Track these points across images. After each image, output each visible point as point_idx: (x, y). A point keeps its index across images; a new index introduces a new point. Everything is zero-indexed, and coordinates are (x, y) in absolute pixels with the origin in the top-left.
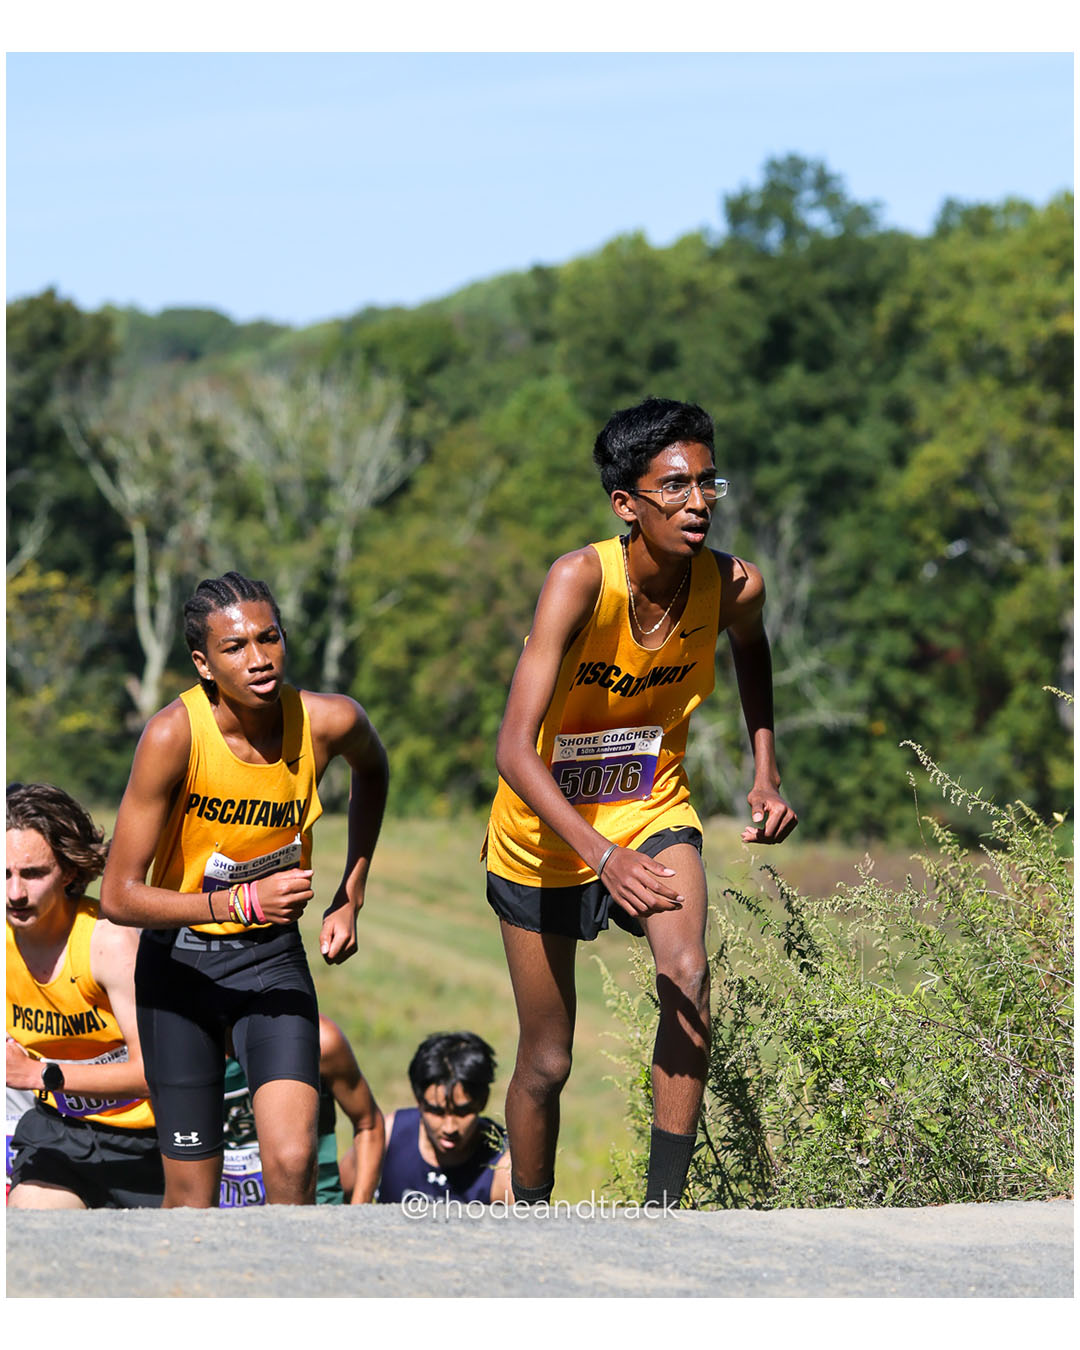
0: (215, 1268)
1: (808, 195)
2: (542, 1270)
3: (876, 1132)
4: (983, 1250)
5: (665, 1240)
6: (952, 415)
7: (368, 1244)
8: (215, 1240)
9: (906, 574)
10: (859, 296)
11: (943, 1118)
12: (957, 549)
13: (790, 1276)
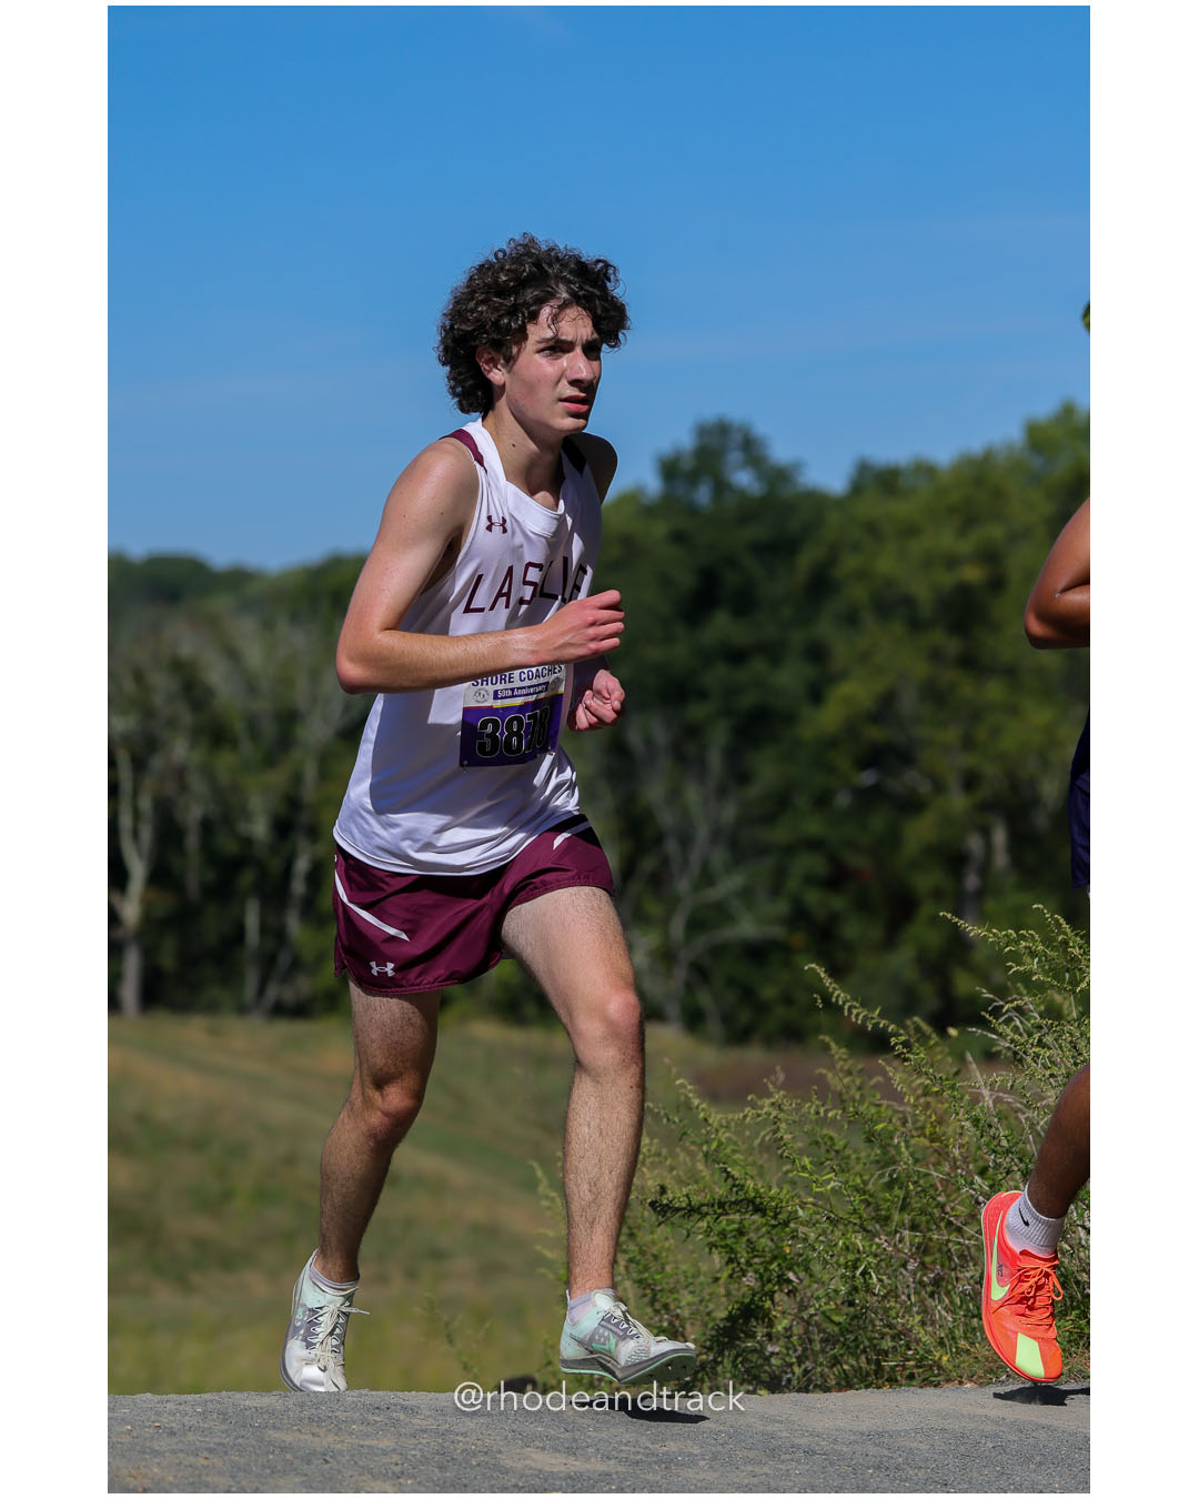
0: (173, 1452)
1: (734, 457)
2: (474, 1454)
3: (785, 1322)
4: (881, 1435)
5: (589, 1426)
6: (864, 657)
7: (317, 1430)
8: (174, 1425)
9: (822, 801)
10: (780, 548)
11: (846, 1309)
12: (867, 778)
13: (704, 1460)
